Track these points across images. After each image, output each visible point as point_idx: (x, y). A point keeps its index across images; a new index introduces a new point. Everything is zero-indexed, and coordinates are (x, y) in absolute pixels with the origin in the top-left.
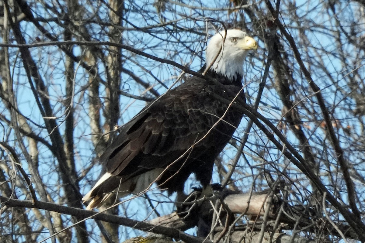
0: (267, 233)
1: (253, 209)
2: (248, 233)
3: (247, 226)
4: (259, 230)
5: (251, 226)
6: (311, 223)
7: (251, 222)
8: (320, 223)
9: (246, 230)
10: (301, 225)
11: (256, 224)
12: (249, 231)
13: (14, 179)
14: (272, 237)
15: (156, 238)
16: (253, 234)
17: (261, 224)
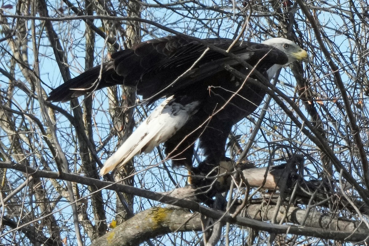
0: (282, 207)
1: (269, 183)
2: (264, 206)
3: (263, 200)
4: (275, 204)
5: (267, 200)
6: (326, 198)
7: (267, 195)
8: (335, 198)
9: (262, 204)
10: (316, 199)
11: (273, 198)
12: (265, 204)
13: (41, 151)
14: (287, 211)
15: (174, 209)
16: (269, 208)
17: (277, 198)
